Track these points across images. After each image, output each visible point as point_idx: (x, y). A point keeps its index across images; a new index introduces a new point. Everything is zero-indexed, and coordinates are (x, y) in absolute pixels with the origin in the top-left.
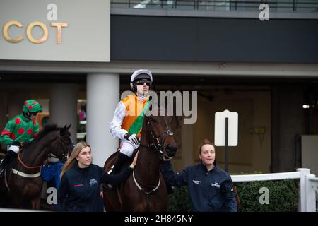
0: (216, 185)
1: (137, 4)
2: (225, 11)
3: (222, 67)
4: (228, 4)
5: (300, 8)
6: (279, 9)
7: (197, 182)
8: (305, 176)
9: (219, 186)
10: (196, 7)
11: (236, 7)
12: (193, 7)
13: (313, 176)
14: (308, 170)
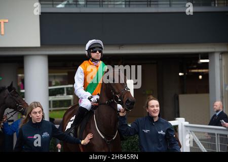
0: (161, 132)
1: (59, 4)
2: (122, 8)
3: (121, 48)
4: (124, 3)
5: (174, 4)
6: (159, 6)
7: (146, 131)
8: (182, 124)
9: (164, 133)
10: (101, 5)
11: (129, 5)
12: (99, 6)
13: (187, 123)
14: (183, 119)
